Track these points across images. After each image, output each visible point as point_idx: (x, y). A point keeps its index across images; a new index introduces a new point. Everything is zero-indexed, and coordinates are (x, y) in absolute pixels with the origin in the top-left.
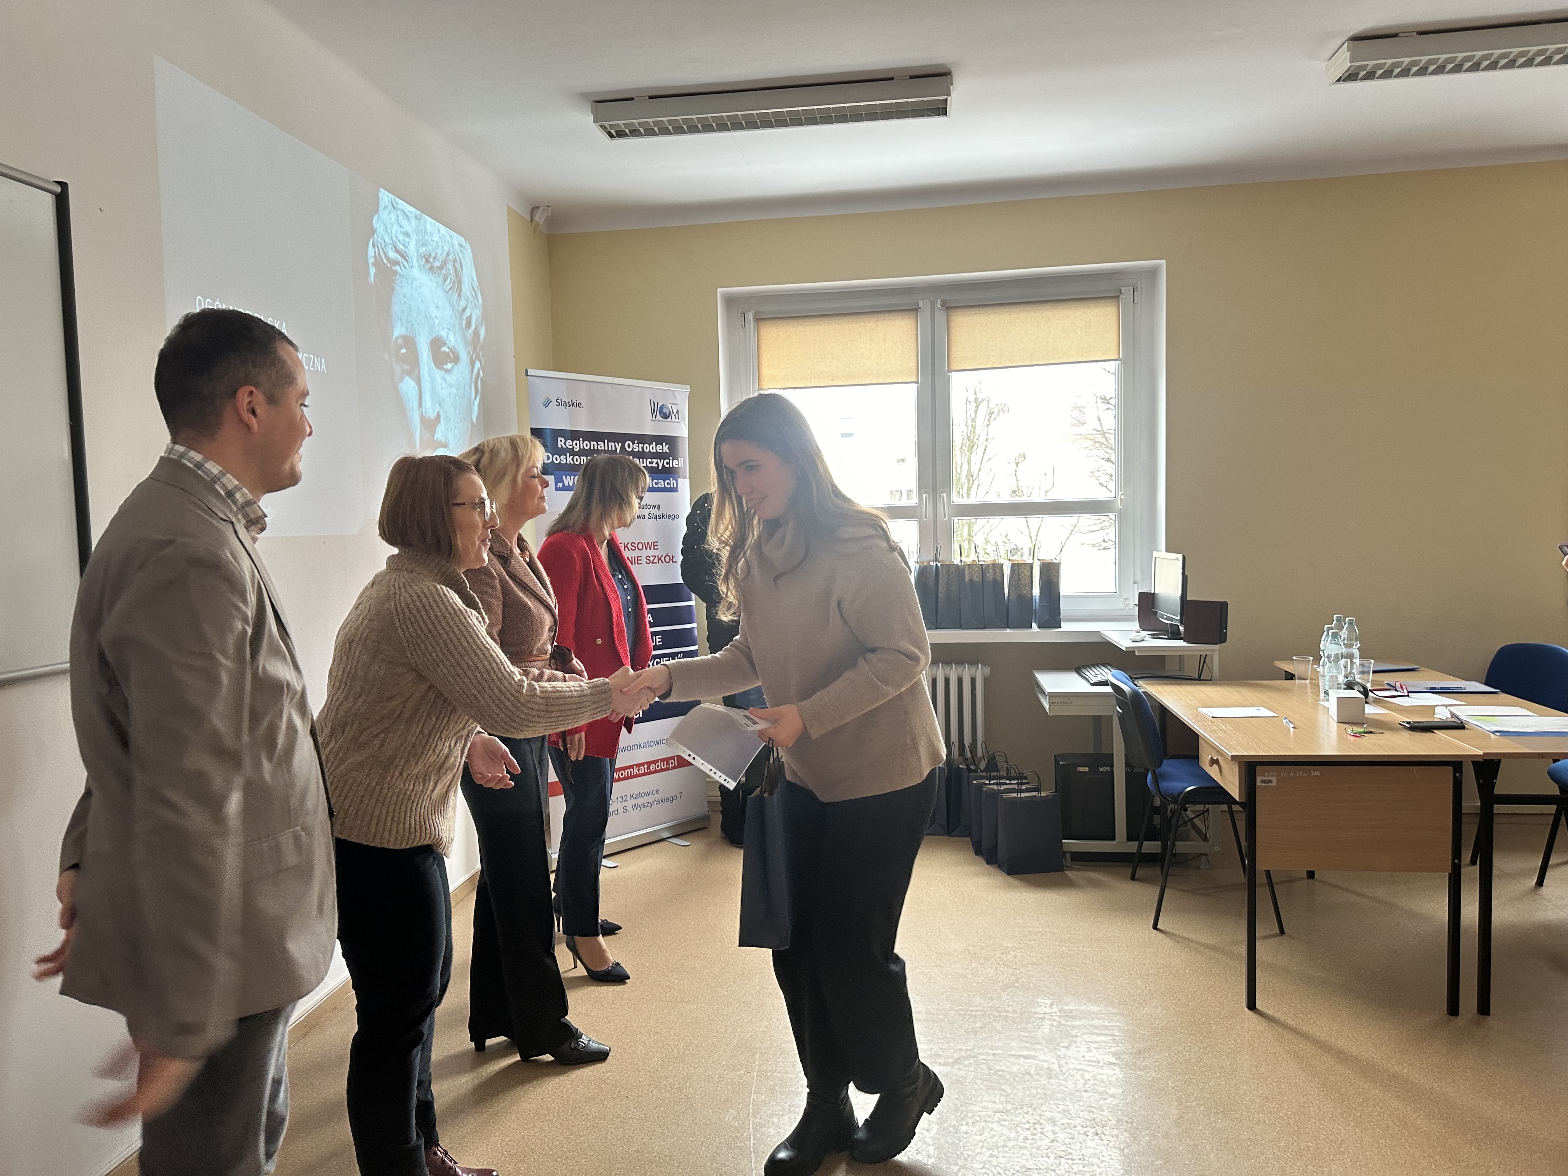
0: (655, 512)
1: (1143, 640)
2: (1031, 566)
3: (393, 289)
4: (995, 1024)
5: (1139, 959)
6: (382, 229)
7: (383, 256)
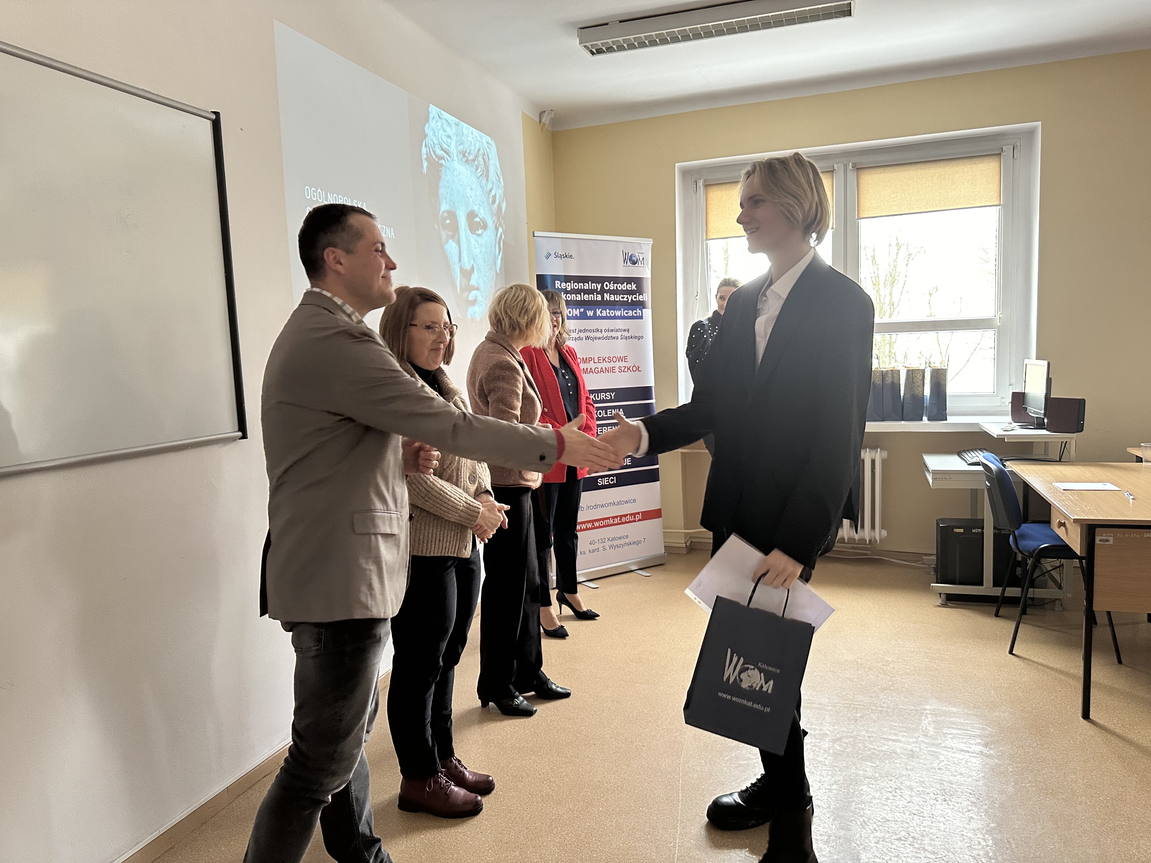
0: (626, 334)
1: (1013, 430)
2: (923, 371)
3: (440, 177)
4: (872, 715)
5: (995, 675)
6: (431, 134)
7: (432, 153)
